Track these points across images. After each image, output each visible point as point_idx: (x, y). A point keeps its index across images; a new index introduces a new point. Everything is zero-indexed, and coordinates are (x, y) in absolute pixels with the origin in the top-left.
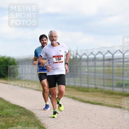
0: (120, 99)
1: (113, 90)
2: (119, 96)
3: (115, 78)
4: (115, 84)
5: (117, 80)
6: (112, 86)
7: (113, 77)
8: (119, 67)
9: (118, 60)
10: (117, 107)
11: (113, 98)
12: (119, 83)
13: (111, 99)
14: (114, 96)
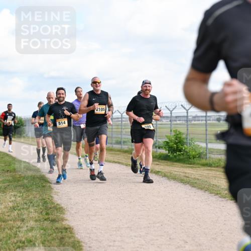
0: (118, 155)
1: (112, 146)
2: (118, 152)
3: (114, 136)
4: (114, 142)
5: (116, 138)
6: (111, 144)
7: (112, 134)
8: (118, 126)
9: (116, 120)
10: (116, 163)
11: (112, 154)
12: (117, 141)
13: (110, 155)
14: (113, 152)
